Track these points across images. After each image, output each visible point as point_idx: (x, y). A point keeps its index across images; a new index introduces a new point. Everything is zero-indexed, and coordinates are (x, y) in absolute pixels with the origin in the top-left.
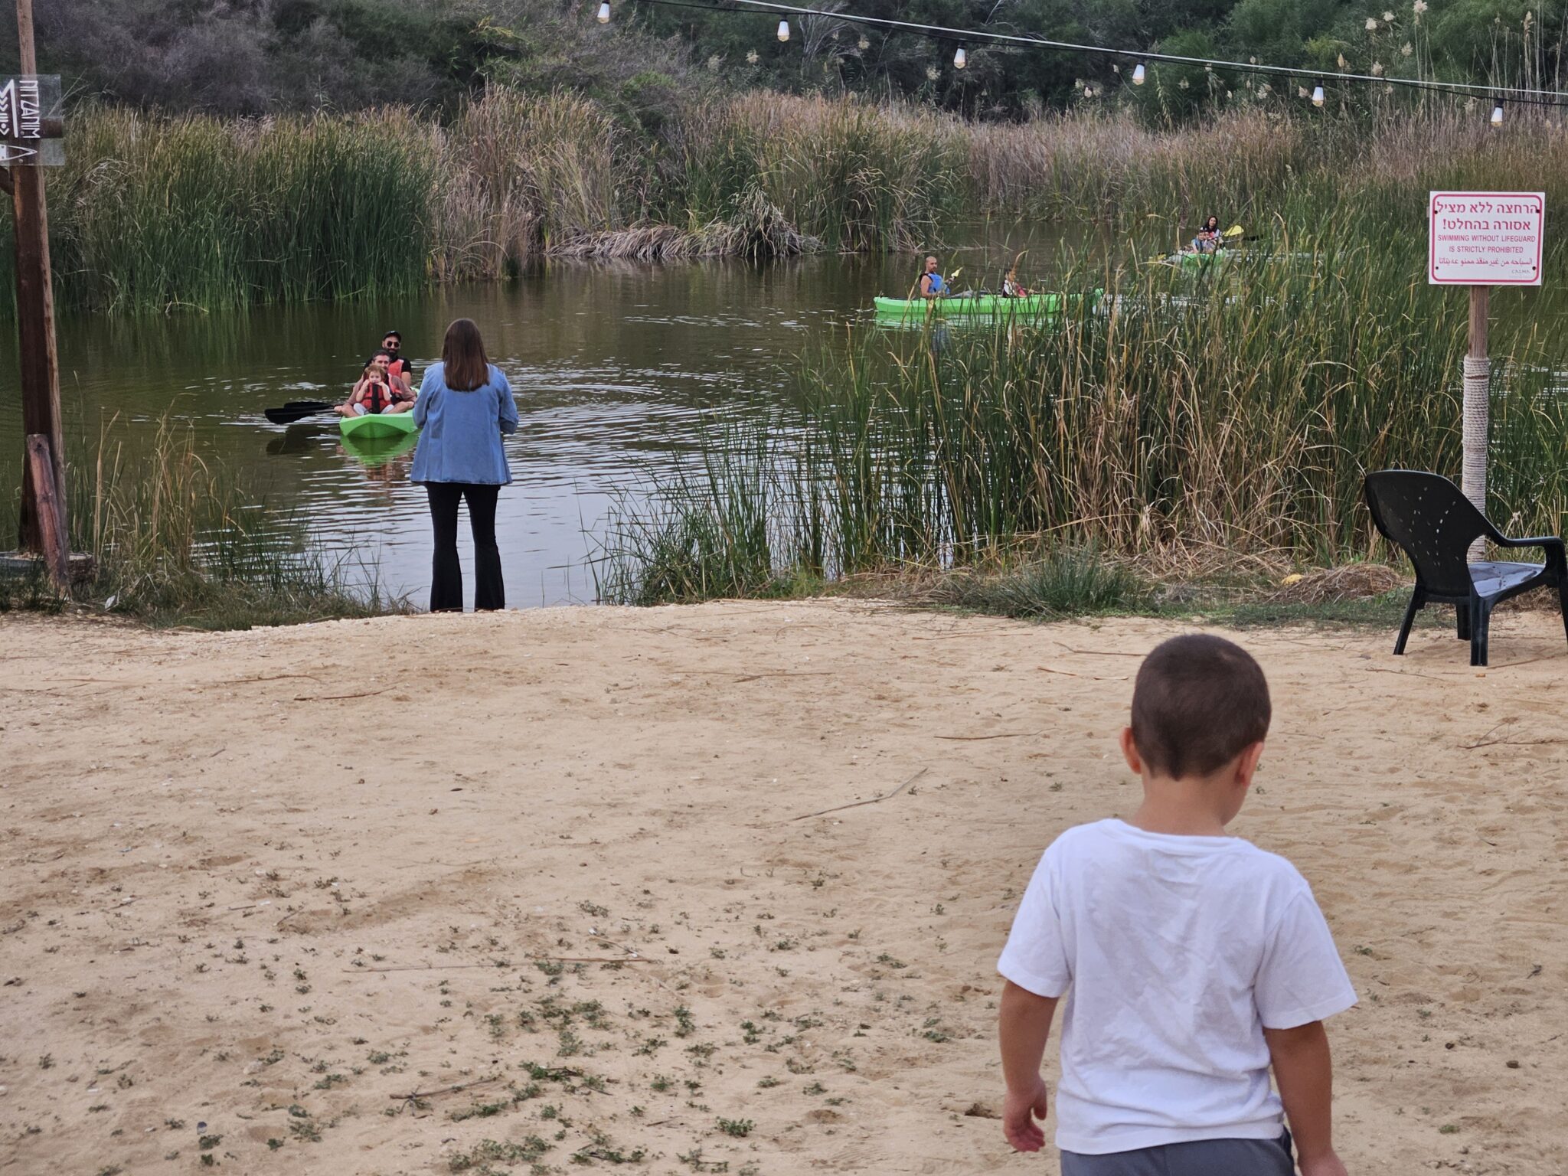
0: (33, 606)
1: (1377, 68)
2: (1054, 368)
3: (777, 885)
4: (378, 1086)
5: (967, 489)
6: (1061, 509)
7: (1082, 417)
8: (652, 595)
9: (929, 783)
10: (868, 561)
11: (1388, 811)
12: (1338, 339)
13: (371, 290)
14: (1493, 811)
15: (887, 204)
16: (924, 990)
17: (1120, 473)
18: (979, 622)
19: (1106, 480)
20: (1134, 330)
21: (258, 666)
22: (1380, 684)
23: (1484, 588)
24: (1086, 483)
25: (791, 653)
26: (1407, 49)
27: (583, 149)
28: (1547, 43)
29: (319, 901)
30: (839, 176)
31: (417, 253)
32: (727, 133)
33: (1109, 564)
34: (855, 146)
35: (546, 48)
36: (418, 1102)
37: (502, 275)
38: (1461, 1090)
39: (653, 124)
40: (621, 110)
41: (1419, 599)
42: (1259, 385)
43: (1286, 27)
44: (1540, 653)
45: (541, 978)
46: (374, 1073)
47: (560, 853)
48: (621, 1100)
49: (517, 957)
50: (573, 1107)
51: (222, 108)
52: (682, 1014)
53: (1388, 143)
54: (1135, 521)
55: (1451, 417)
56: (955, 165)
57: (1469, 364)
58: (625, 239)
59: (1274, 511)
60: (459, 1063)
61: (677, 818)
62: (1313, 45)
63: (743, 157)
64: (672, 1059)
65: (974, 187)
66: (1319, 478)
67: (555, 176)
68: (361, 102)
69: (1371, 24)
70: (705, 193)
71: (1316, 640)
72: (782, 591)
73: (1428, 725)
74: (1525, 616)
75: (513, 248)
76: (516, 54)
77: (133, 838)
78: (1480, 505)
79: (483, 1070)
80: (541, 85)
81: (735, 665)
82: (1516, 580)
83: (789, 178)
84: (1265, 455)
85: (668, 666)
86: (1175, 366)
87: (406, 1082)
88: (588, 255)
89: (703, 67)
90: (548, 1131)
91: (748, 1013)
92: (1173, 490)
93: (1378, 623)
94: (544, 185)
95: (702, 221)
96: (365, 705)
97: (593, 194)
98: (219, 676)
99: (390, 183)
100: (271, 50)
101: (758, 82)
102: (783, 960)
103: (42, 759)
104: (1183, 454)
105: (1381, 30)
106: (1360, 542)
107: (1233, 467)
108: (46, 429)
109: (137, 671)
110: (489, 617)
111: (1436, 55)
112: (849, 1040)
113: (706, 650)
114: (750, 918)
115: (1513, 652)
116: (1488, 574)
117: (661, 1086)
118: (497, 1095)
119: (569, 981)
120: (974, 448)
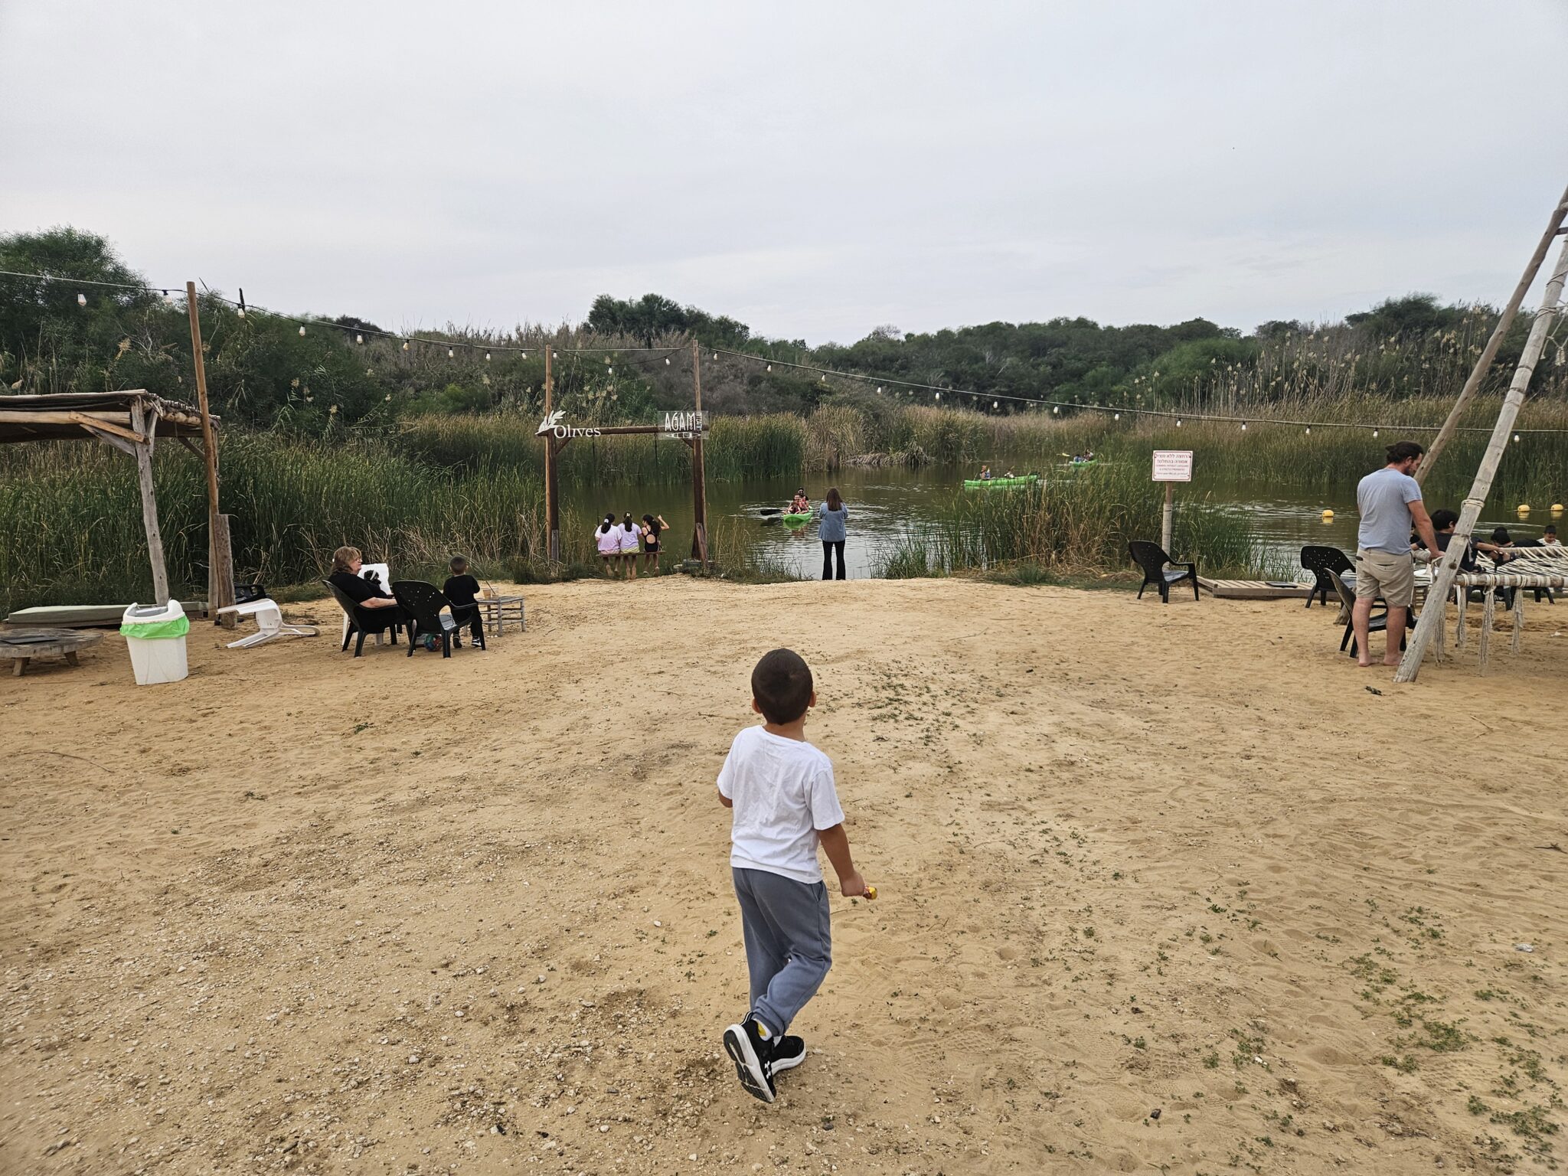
0: (702, 576)
1: (1138, 396)
2: (1023, 505)
3: (948, 657)
4: (846, 701)
5: (991, 545)
6: (1024, 552)
7: (1032, 522)
8: (890, 576)
9: (990, 631)
10: (960, 568)
11: (1133, 643)
12: (1121, 497)
13: (783, 474)
14: (1166, 644)
15: (959, 446)
16: (995, 685)
17: (1045, 540)
18: (1000, 586)
19: (1040, 542)
20: (1050, 493)
21: (777, 595)
22: (1132, 608)
23: (1168, 578)
24: (1033, 543)
25: (941, 594)
26: (1150, 390)
27: (853, 426)
28: (1203, 387)
29: (818, 657)
30: (942, 436)
31: (799, 462)
32: (903, 420)
33: (1042, 570)
34: (948, 425)
35: (840, 391)
36: (859, 705)
37: (826, 469)
38: (1151, 713)
39: (877, 417)
40: (865, 412)
41: (1146, 582)
42: (1094, 511)
43: (1105, 381)
44: (1186, 600)
45: (885, 678)
46: (846, 698)
47: (883, 647)
48: (914, 706)
49: (877, 672)
50: (902, 707)
51: (731, 413)
52: (927, 688)
53: (1142, 423)
54: (1050, 556)
55: (1160, 523)
56: (983, 432)
57: (1165, 507)
58: (868, 457)
59: (1098, 554)
60: (868, 696)
61: (915, 639)
62: (1115, 388)
63: (909, 428)
64: (926, 697)
65: (989, 440)
66: (1114, 543)
67: (843, 435)
68: (778, 410)
69: (1137, 381)
70: (895, 442)
71: (1112, 594)
72: (934, 576)
73: (1147, 620)
74: (1182, 588)
75: (830, 460)
76: (830, 393)
77: (760, 640)
78: (1168, 553)
79: (874, 698)
80: (839, 404)
81: (925, 597)
82: (1179, 576)
83: (925, 437)
84: (1095, 535)
85: (903, 596)
86: (1065, 505)
87: (855, 700)
88: (855, 463)
89: (894, 397)
90: (897, 712)
91: (945, 688)
92: (1063, 546)
93: (1132, 590)
94: (839, 439)
95: (894, 452)
96: (814, 606)
97: (856, 442)
98: (764, 597)
99: (790, 438)
100: (748, 392)
101: (913, 402)
102: (953, 676)
103: (724, 618)
104: (1067, 534)
105: (1141, 382)
106: (1127, 564)
107: (1084, 539)
108: (702, 522)
109: (741, 595)
110: (842, 582)
111: (1161, 392)
112: (975, 695)
113: (915, 592)
114: (942, 665)
115: (1177, 599)
116: (1169, 574)
117: (925, 704)
118: (880, 704)
119: (893, 679)
120: (996, 533)
